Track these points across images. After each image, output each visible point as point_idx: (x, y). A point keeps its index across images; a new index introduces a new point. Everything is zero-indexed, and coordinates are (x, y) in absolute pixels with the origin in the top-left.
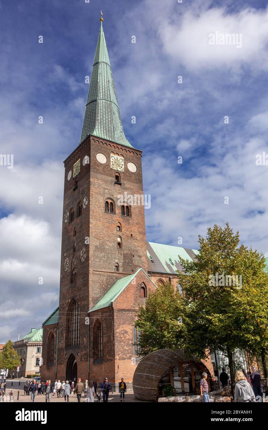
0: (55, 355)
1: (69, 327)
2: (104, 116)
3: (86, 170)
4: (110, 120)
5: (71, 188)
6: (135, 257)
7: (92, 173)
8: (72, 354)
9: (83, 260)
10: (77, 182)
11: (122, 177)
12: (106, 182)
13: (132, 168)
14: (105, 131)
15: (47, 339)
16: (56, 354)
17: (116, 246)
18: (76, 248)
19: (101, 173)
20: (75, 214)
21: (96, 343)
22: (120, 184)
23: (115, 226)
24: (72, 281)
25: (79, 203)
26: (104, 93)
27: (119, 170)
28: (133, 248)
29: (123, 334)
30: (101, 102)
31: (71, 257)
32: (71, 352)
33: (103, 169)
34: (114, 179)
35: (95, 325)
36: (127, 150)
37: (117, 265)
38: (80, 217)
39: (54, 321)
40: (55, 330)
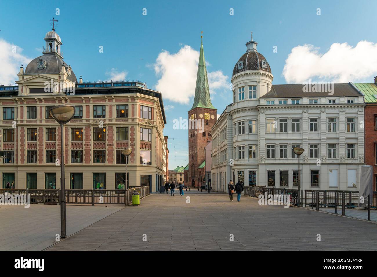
0: (188, 179)
1: (192, 171)
4: (205, 97)
8: (193, 179)
9: (196, 152)
11: (209, 122)
13: (213, 117)
14: (203, 104)
15: (185, 174)
18: (194, 148)
20: (193, 136)
23: (206, 141)
24: (192, 158)
25: (194, 131)
26: (202, 84)
27: (208, 119)
30: (202, 88)
31: (192, 150)
32: (193, 178)
34: (206, 123)
35: (199, 172)
36: (211, 110)
38: (194, 137)
39: (187, 169)
40: (188, 172)
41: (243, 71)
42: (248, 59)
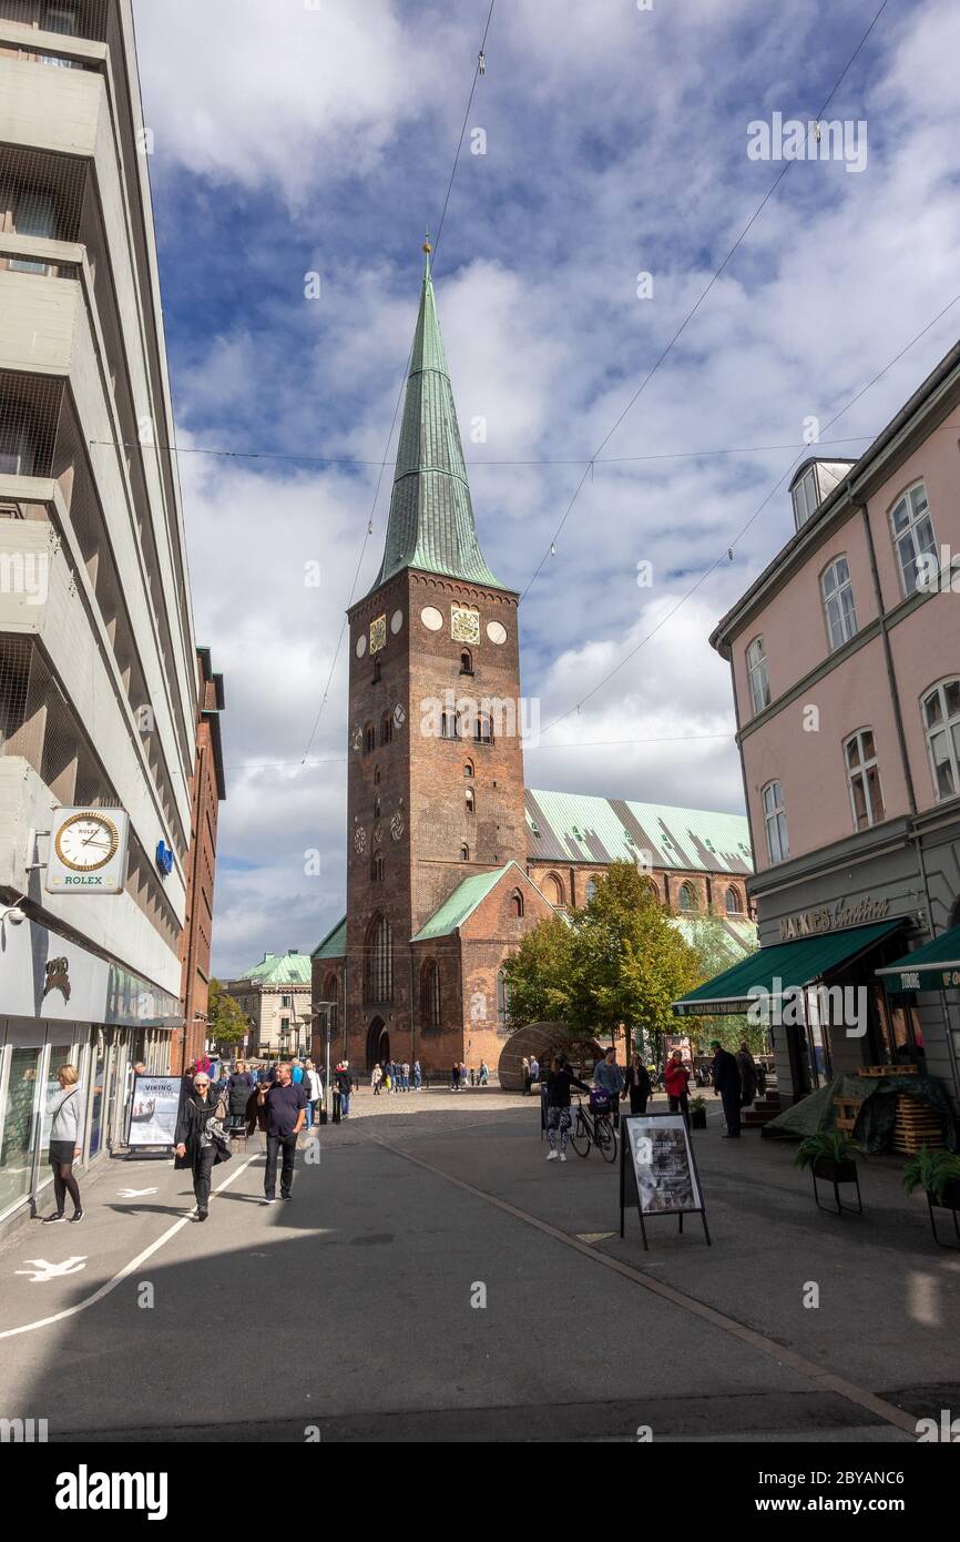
0: (341, 1018)
1: (368, 965)
2: (436, 512)
3: (399, 646)
4: (448, 521)
5: (365, 677)
6: (502, 828)
7: (412, 653)
8: (377, 1018)
9: (397, 837)
10: (379, 665)
11: (475, 658)
12: (440, 670)
13: (497, 633)
14: (438, 551)
15: (323, 986)
16: (343, 1014)
17: (463, 807)
18: (382, 811)
19: (432, 654)
20: (378, 738)
21: (426, 999)
22: (472, 674)
23: (461, 766)
24: (374, 877)
25: (385, 713)
26: (435, 454)
27: (470, 641)
28: (497, 810)
29: (478, 985)
30: (430, 476)
31: (371, 826)
32: (374, 1012)
33: (436, 642)
34: (459, 664)
35: (424, 966)
36: (487, 593)
37: (464, 846)
38: (387, 747)
39: (336, 951)
40: (340, 968)
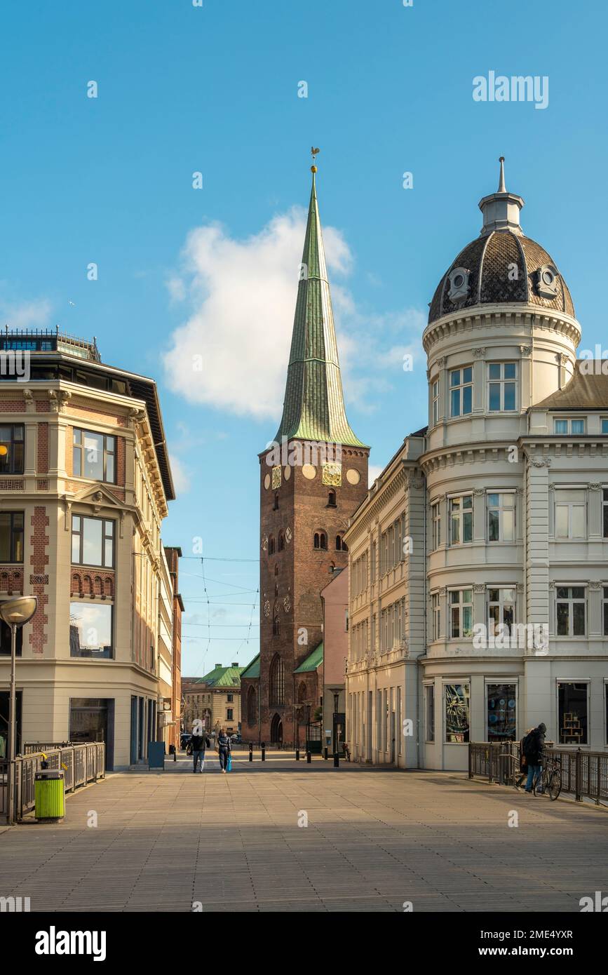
0: (257, 712)
1: (272, 683)
2: (315, 392)
3: (289, 489)
4: (323, 399)
5: (269, 504)
7: (296, 495)
8: (276, 714)
9: (287, 610)
10: (277, 498)
11: (337, 496)
12: (315, 506)
13: (353, 477)
15: (247, 694)
18: (279, 592)
19: (309, 495)
20: (277, 547)
22: (336, 507)
23: (327, 567)
24: (274, 632)
25: (281, 531)
26: (315, 347)
27: (334, 484)
30: (311, 364)
31: (273, 601)
32: (275, 710)
33: (311, 487)
34: (326, 501)
35: (300, 687)
36: (349, 449)
38: (282, 553)
39: (254, 673)
40: (257, 684)
41: (467, 305)
42: (486, 259)
